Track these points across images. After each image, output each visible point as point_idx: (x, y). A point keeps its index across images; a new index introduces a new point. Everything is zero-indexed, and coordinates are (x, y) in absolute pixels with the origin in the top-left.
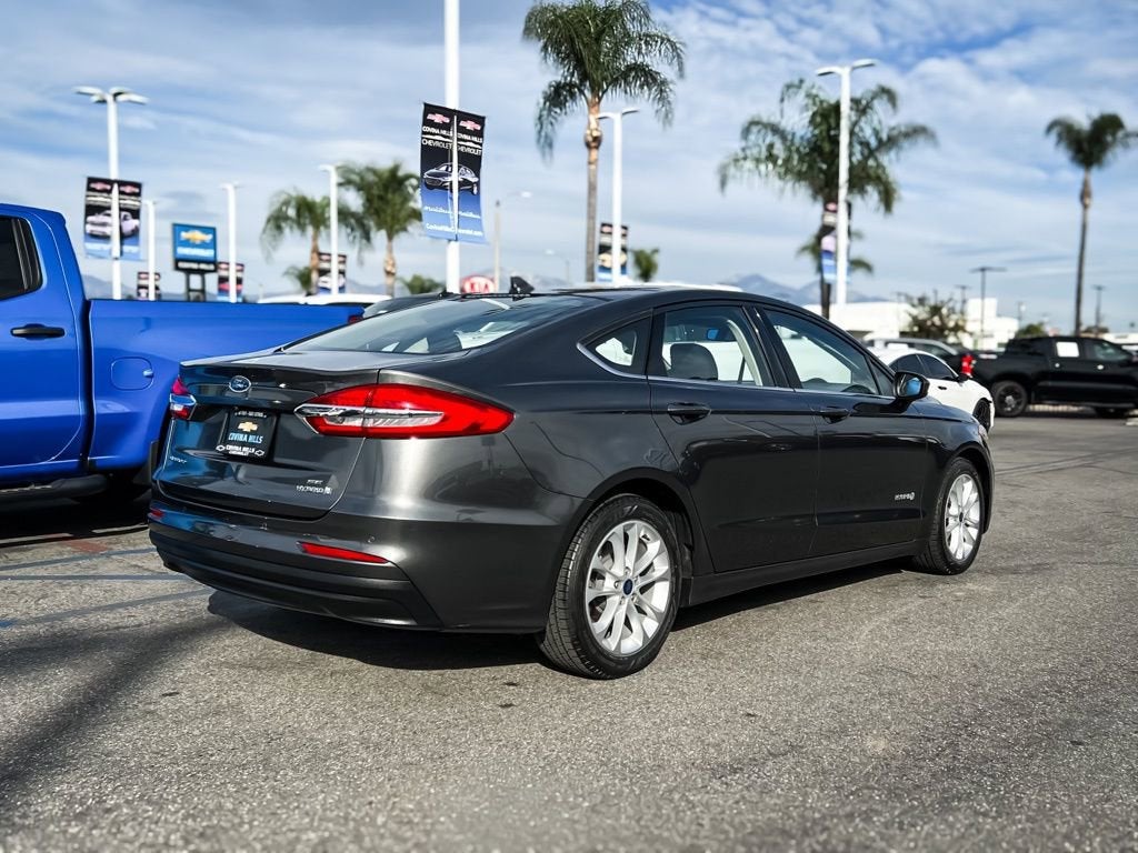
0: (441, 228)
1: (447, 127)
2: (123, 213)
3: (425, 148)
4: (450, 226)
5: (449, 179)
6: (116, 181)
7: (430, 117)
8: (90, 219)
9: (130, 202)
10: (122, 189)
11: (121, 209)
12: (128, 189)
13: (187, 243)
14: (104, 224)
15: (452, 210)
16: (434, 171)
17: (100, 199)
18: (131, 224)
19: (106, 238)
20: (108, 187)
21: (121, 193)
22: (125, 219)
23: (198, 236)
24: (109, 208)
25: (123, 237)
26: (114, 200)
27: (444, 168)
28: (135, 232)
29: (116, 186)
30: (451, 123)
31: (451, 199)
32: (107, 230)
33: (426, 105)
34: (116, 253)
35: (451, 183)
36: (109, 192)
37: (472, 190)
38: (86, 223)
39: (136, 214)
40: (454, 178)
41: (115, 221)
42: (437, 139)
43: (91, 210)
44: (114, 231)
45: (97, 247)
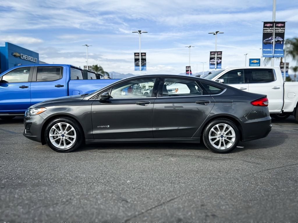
0: (268, 55)
1: (272, 27)
2: (218, 59)
3: (264, 34)
4: (271, 54)
5: (272, 41)
6: (216, 52)
7: (266, 25)
8: (211, 60)
9: (219, 56)
10: (218, 53)
11: (217, 58)
12: (219, 53)
13: (253, 63)
14: (214, 61)
15: (273, 49)
16: (267, 39)
17: (213, 56)
19: (214, 64)
20: (215, 53)
21: (217, 54)
22: (218, 60)
23: (256, 61)
24: (215, 58)
25: (218, 64)
26: (216, 56)
27: (270, 38)
28: (221, 62)
29: (216, 53)
30: (273, 25)
31: (273, 46)
32: (214, 63)
33: (264, 22)
34: (216, 67)
35: (273, 42)
36: (215, 54)
37: (280, 43)
38: (210, 61)
39: (221, 58)
40: (273, 41)
41: (216, 60)
42: (269, 31)
43: (211, 59)
44: (216, 63)
45: (212, 66)
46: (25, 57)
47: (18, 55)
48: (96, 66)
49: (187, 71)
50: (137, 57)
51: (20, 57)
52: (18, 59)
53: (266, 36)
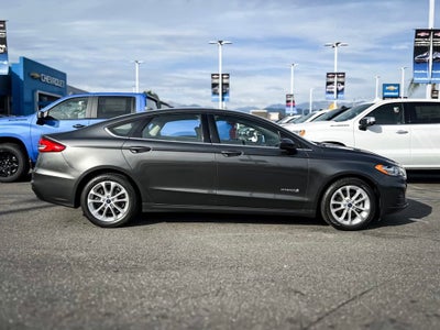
0: (422, 79)
1: (427, 37)
2: (338, 84)
3: (416, 48)
4: (427, 78)
5: (428, 58)
6: (336, 73)
7: (419, 34)
8: (328, 87)
9: (341, 80)
10: (338, 75)
11: (337, 82)
12: (340, 75)
13: (389, 91)
14: (332, 88)
15: (429, 71)
16: (421, 56)
17: (331, 80)
18: (341, 87)
19: (333, 93)
20: (334, 75)
22: (339, 86)
23: (392, 88)
24: (334, 83)
25: (338, 92)
26: (336, 79)
27: (425, 54)
28: (343, 90)
29: (336, 75)
30: (430, 35)
31: (428, 66)
33: (417, 30)
34: (335, 97)
35: (429, 60)
36: (334, 77)
38: (326, 88)
39: (343, 83)
40: (431, 58)
41: (335, 87)
42: (423, 43)
43: (328, 84)
44: (335, 90)
45: (330, 95)
46: (47, 78)
47: (37, 75)
48: (149, 93)
49: (288, 102)
50: (216, 81)
51: (40, 79)
52: (37, 82)
53: (419, 50)
